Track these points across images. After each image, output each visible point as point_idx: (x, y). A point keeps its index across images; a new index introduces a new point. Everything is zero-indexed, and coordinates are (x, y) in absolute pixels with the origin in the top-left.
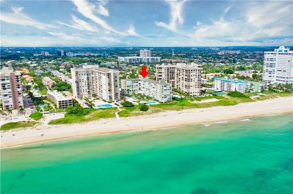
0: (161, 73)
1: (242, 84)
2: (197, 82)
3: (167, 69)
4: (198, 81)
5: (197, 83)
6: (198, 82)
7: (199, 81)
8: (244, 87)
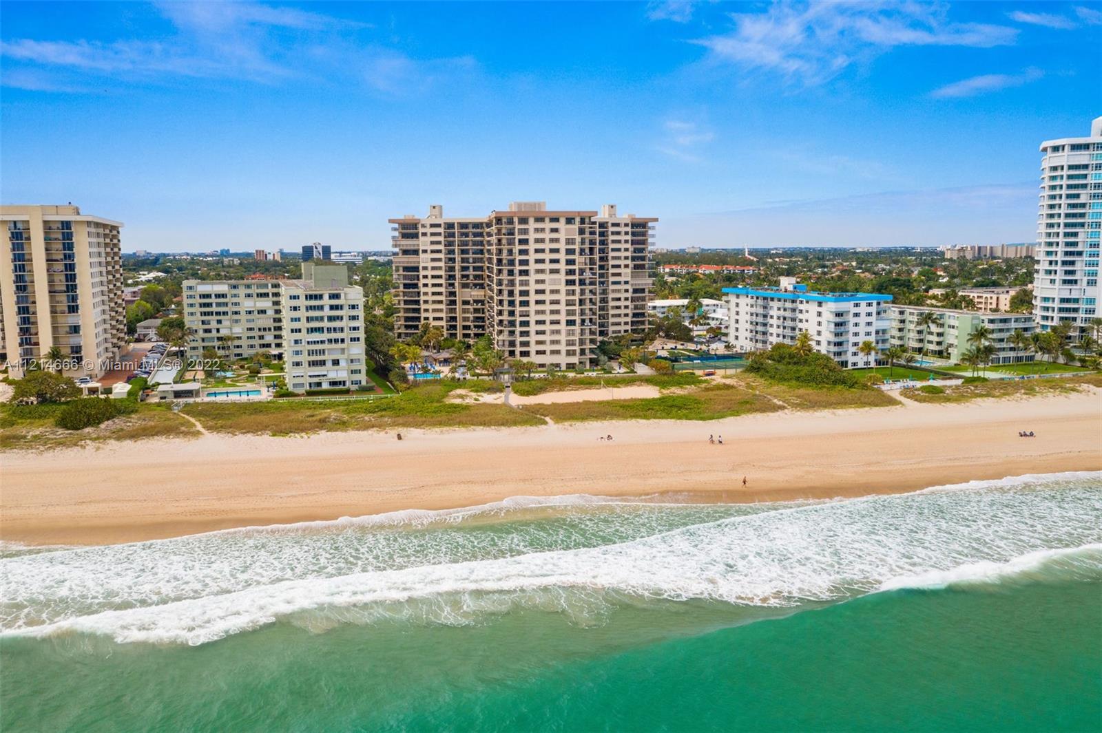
0: (416, 252)
1: (857, 310)
2: (563, 288)
3: (441, 230)
4: (569, 282)
5: (562, 297)
6: (569, 293)
7: (577, 288)
8: (872, 329)
